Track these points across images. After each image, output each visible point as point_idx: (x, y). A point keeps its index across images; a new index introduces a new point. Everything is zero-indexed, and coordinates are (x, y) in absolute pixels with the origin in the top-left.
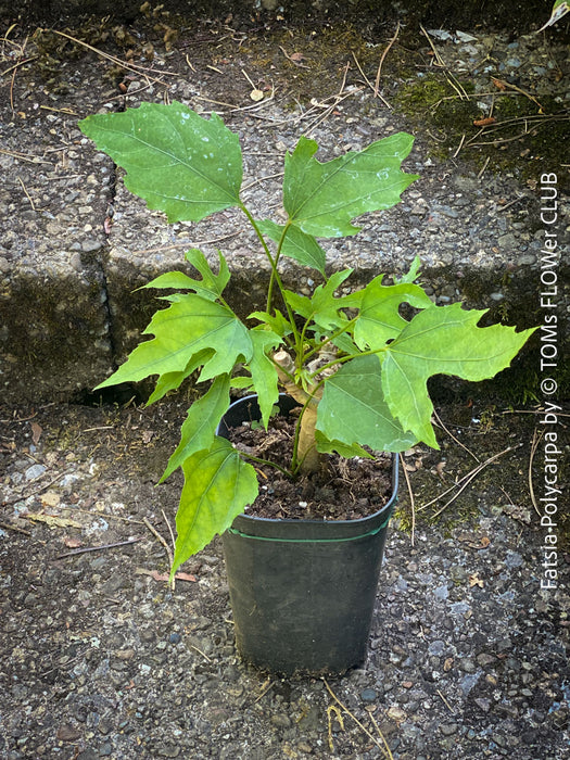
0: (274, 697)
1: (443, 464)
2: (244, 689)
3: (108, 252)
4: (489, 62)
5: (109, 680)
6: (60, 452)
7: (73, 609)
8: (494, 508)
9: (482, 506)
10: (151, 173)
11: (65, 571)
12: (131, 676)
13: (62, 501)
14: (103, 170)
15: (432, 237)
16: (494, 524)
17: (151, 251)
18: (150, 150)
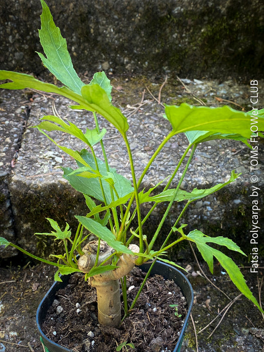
1: (209, 301)
3: (11, 177)
4: (211, 91)
8: (244, 329)
9: (236, 328)
14: (15, 136)
15: (199, 168)
16: (246, 341)
17: (37, 176)
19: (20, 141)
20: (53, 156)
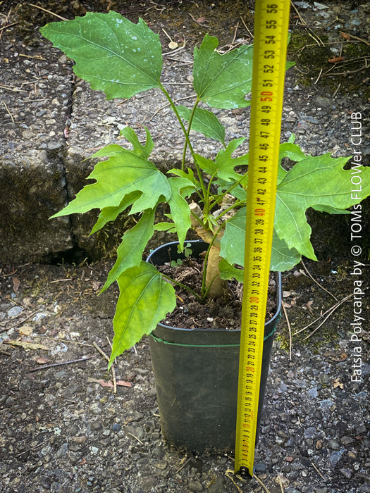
0: (190, 469)
1: (311, 302)
2: (168, 464)
3: (67, 150)
4: (338, 22)
5: (67, 458)
6: (33, 298)
7: (41, 407)
8: (350, 333)
9: (341, 332)
10: (93, 63)
11: (35, 381)
12: (83, 455)
13: (34, 331)
14: (64, 96)
15: (301, 137)
16: (350, 344)
17: (97, 149)
18: (93, 46)
19: (70, 102)
20: (115, 123)
